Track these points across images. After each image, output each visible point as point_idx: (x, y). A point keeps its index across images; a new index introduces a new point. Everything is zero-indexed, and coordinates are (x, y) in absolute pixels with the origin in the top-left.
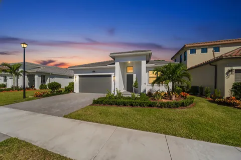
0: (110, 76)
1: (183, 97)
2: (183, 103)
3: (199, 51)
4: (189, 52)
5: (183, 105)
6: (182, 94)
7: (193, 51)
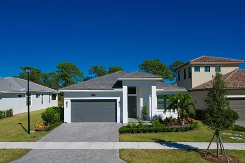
0: (115, 101)
1: (189, 122)
2: (190, 128)
3: (202, 69)
4: (193, 69)
5: (191, 129)
6: (189, 119)
7: (197, 69)
